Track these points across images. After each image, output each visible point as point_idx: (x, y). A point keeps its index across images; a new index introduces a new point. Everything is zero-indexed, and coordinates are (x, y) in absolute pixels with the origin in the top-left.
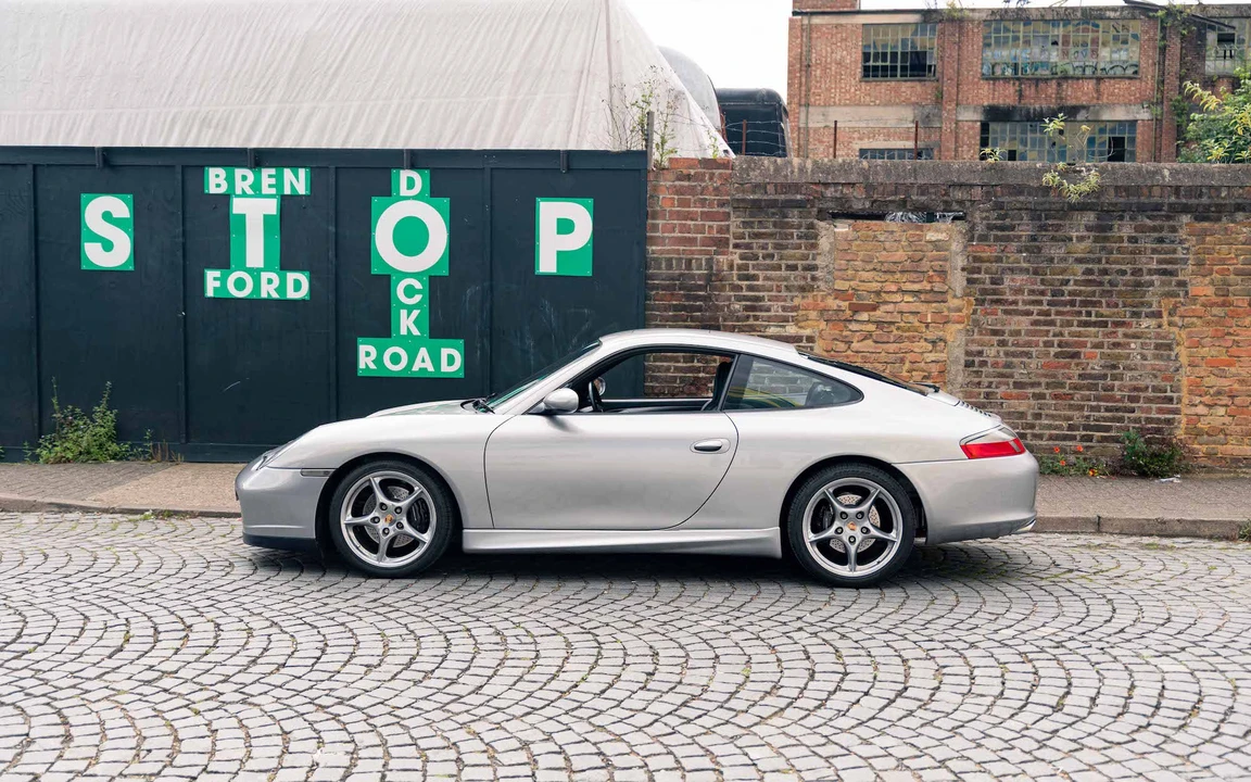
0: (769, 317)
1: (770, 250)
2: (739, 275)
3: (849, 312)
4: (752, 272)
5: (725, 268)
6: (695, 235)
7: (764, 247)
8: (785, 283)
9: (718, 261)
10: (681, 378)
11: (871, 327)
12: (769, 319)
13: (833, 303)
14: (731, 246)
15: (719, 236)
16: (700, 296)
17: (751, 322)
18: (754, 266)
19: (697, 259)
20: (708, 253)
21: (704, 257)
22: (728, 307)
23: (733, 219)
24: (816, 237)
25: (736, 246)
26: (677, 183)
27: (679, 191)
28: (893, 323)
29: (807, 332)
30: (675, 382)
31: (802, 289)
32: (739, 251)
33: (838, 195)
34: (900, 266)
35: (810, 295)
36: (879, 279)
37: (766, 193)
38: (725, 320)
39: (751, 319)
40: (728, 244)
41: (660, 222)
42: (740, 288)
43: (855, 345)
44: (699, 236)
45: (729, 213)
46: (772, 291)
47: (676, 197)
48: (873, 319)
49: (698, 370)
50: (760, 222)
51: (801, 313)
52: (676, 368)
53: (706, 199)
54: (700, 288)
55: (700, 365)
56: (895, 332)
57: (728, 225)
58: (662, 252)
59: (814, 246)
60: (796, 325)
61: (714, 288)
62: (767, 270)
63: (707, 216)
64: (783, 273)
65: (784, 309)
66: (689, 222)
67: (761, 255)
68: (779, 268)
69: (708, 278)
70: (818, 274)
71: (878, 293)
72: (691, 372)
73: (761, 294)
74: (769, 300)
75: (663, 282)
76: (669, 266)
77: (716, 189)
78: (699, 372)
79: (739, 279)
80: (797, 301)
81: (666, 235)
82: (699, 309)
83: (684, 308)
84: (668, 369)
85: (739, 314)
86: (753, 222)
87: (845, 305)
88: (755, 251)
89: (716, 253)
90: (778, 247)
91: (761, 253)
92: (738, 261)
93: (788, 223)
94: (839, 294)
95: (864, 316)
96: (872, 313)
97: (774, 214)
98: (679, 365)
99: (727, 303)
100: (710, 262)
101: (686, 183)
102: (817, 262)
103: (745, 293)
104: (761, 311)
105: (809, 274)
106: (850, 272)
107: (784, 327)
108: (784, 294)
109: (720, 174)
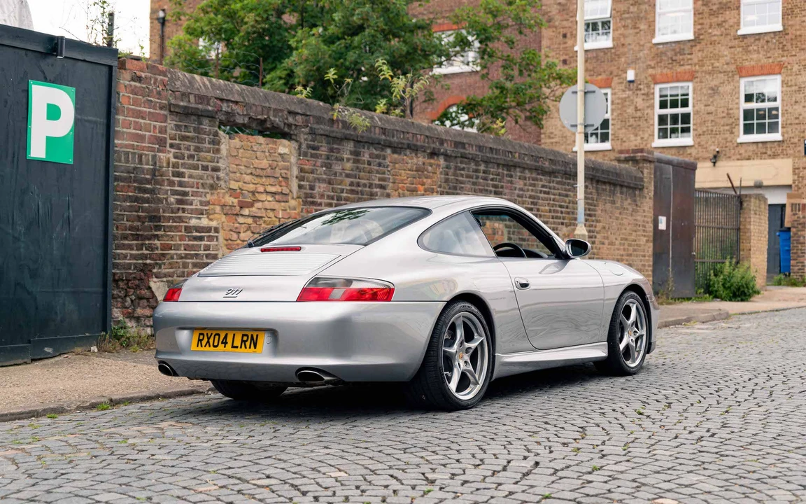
0: (192, 210)
1: (192, 152)
2: (173, 172)
3: (238, 208)
4: (182, 170)
5: (165, 165)
6: (144, 133)
7: (188, 149)
8: (201, 181)
9: (159, 157)
10: (135, 264)
11: (250, 221)
12: (192, 211)
13: (230, 200)
14: (168, 145)
15: (159, 135)
16: (148, 189)
17: (180, 214)
18: (182, 164)
19: (146, 155)
20: (152, 150)
21: (151, 153)
22: (166, 199)
23: (169, 121)
24: (219, 143)
25: (172, 146)
26: (133, 83)
27: (134, 92)
28: (262, 217)
29: (214, 224)
30: (130, 269)
31: (213, 187)
32: (173, 150)
33: (229, 110)
34: (265, 171)
35: (216, 192)
36: (254, 182)
37: (189, 101)
38: (164, 212)
39: (181, 211)
40: (166, 143)
41: (120, 117)
42: (171, 183)
43: (242, 235)
44: (147, 133)
45: (166, 116)
46: (193, 187)
47: (131, 96)
48: (252, 214)
49: (145, 257)
50: (186, 126)
51: (212, 207)
52: (131, 255)
53: (151, 101)
54: (149, 182)
55: (148, 252)
56: (263, 225)
57: (166, 127)
58: (122, 146)
59: (218, 151)
60: (208, 217)
61: (157, 183)
62: (190, 169)
63: (152, 117)
64: (200, 172)
65: (202, 203)
66: (141, 121)
67: (186, 155)
68: (196, 168)
69: (154, 172)
70: (221, 174)
71: (253, 193)
72: (142, 259)
73: (187, 189)
74: (192, 196)
75: (122, 174)
76: (127, 161)
77: (159, 93)
78: (146, 259)
79: (173, 176)
80: (209, 197)
81: (125, 130)
82: (147, 201)
83: (136, 199)
84: (125, 257)
85: (173, 206)
86: (181, 126)
87: (235, 201)
88: (183, 151)
89: (159, 151)
90: (198, 149)
91: (186, 153)
92: (173, 160)
93: (202, 129)
94: (232, 192)
95: (246, 212)
96: (251, 209)
97: (194, 120)
98: (134, 252)
99: (165, 196)
100: (154, 157)
101: (137, 84)
102: (219, 165)
103: (177, 188)
104: (187, 204)
105: (215, 174)
106: (238, 175)
107: (200, 218)
108: (201, 190)
109: (161, 80)
